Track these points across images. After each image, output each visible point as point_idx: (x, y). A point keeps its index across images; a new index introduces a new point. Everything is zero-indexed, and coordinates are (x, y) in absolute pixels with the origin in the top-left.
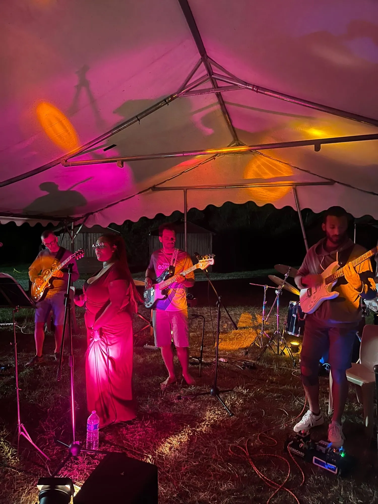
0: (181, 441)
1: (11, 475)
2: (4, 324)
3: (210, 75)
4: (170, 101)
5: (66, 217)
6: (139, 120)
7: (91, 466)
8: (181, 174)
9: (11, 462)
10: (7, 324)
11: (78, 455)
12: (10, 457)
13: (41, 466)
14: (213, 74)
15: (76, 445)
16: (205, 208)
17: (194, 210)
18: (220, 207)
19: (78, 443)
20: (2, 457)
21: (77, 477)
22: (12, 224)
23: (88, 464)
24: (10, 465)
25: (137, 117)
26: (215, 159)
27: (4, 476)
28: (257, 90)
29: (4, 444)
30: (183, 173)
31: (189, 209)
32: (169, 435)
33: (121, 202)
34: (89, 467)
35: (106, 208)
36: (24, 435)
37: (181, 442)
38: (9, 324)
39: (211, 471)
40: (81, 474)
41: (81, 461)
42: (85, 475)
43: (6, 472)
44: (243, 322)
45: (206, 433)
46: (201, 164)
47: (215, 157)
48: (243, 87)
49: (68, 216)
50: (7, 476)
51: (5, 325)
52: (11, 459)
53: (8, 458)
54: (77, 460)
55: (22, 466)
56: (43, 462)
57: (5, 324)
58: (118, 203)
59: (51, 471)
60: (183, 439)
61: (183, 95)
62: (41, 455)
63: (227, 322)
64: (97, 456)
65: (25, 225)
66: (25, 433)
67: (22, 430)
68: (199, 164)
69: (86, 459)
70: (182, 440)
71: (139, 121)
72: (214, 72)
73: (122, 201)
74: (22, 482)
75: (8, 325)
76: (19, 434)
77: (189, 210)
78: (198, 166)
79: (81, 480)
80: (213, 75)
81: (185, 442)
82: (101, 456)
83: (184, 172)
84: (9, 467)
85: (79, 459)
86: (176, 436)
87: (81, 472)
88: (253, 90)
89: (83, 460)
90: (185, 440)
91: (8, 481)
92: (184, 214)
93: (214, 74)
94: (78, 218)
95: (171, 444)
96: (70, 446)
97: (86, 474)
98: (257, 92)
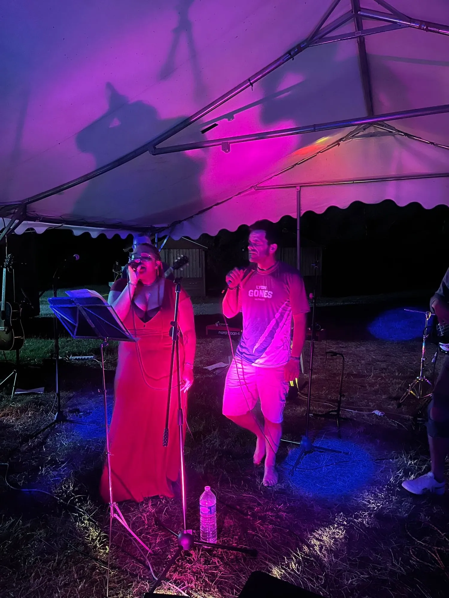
0: (335, 538)
1: (100, 573)
2: (80, 357)
3: (356, 12)
4: (296, 53)
5: (150, 226)
6: (251, 84)
7: (210, 567)
8: (293, 166)
9: (100, 552)
10: (83, 357)
11: (190, 549)
12: (98, 545)
13: (140, 561)
14: (360, 9)
15: (188, 535)
16: (325, 210)
17: (310, 214)
18: (345, 208)
19: (190, 532)
20: (87, 544)
21: (193, 585)
22: (87, 235)
23: (205, 564)
24: (98, 557)
25: (249, 80)
26: (339, 144)
27: (92, 574)
28: (427, 27)
29: (89, 523)
30: (295, 165)
31: (303, 212)
32: (315, 526)
33: (215, 207)
34: (208, 570)
35: (197, 214)
36: (118, 518)
37: (336, 540)
38: (86, 357)
39: (390, 589)
40: (197, 580)
41: (195, 557)
42: (203, 581)
43: (94, 568)
44: (381, 361)
45: (369, 527)
46: (320, 152)
47: (340, 142)
48: (405, 25)
49: (151, 226)
50: (95, 575)
51: (82, 359)
52: (98, 548)
53: (96, 546)
54: (189, 556)
55: (114, 559)
56: (141, 556)
57: (82, 357)
58: (211, 207)
59: (154, 571)
60: (338, 535)
61: (316, 43)
62: (139, 543)
63: (359, 361)
64: (216, 551)
65: (102, 236)
66: (119, 516)
67: (115, 511)
68: (318, 153)
69: (201, 554)
70: (337, 537)
71: (252, 86)
72: (361, 6)
73: (216, 205)
74: (117, 586)
75: (84, 359)
76: (112, 516)
77: (303, 214)
78: (316, 155)
79: (199, 590)
80: (360, 11)
81: (341, 539)
82: (221, 552)
83: (297, 164)
84: (97, 560)
85: (192, 555)
86: (326, 529)
87: (197, 576)
88: (420, 28)
89: (198, 557)
90: (341, 537)
91: (97, 583)
92: (296, 220)
93: (362, 10)
94: (162, 228)
95: (320, 540)
96: (180, 536)
97: (205, 580)
98: (427, 30)
